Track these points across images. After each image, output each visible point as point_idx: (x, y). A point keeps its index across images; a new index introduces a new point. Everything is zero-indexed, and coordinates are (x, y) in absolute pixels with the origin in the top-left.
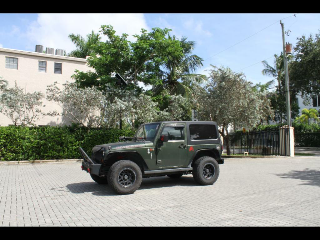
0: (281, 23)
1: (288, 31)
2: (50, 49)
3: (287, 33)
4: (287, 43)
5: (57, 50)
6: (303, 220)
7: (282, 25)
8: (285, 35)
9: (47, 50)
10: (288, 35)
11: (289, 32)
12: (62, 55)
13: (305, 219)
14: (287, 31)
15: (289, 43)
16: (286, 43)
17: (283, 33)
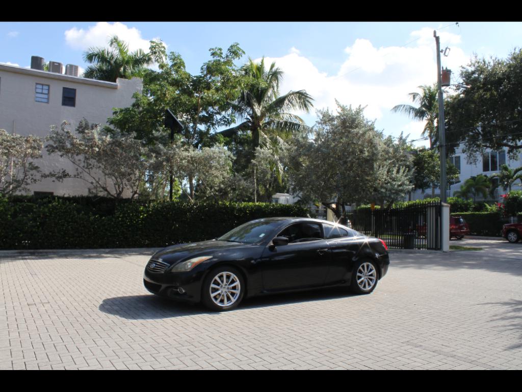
0: (435, 36)
1: (446, 49)
2: (56, 64)
4: (444, 69)
5: (68, 66)
6: (451, 357)
7: (437, 39)
8: (442, 54)
9: (52, 65)
10: (446, 56)
11: (448, 50)
12: (75, 74)
13: (455, 355)
14: (444, 50)
15: (446, 68)
17: (439, 51)
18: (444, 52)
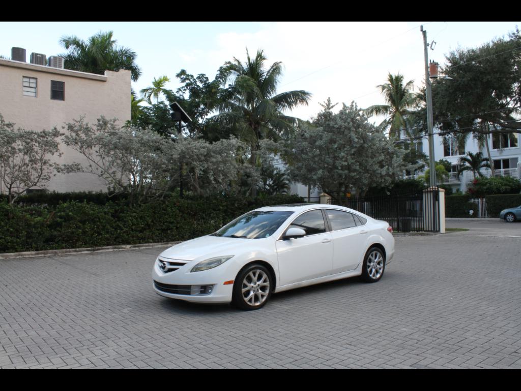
0: (422, 30)
1: (432, 43)
2: (39, 56)
3: (431, 46)
4: (432, 62)
5: (52, 58)
7: (424, 33)
8: (429, 48)
9: (34, 57)
10: (433, 49)
11: (434, 44)
12: (60, 67)
14: (430, 43)
16: (430, 61)
17: (426, 45)
18: (430, 46)
